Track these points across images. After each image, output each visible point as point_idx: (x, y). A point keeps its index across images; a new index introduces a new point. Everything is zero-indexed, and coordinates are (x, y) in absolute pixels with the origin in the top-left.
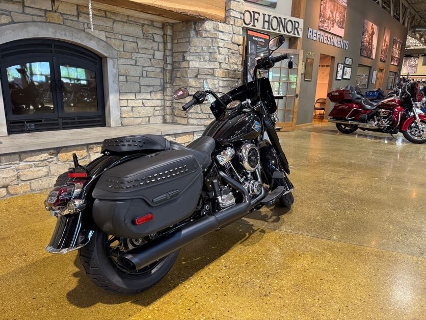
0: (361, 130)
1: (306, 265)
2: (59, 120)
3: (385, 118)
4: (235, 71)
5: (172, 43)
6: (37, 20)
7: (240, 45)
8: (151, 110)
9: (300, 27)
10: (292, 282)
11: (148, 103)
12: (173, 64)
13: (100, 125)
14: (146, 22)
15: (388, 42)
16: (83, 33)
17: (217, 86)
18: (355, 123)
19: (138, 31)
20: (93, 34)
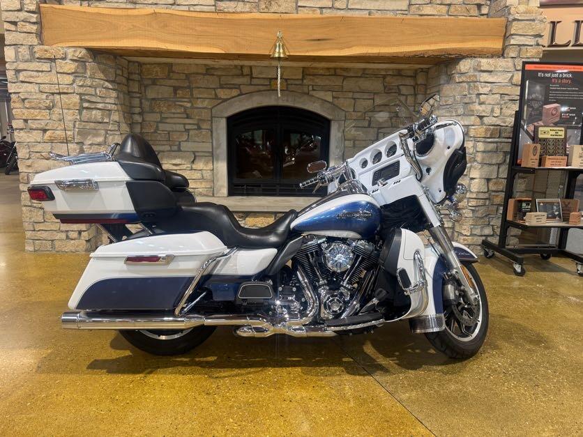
2: (277, 186)
5: (425, 94)
6: (262, 89)
14: (391, 73)
16: (306, 97)
19: (377, 85)
20: (317, 96)
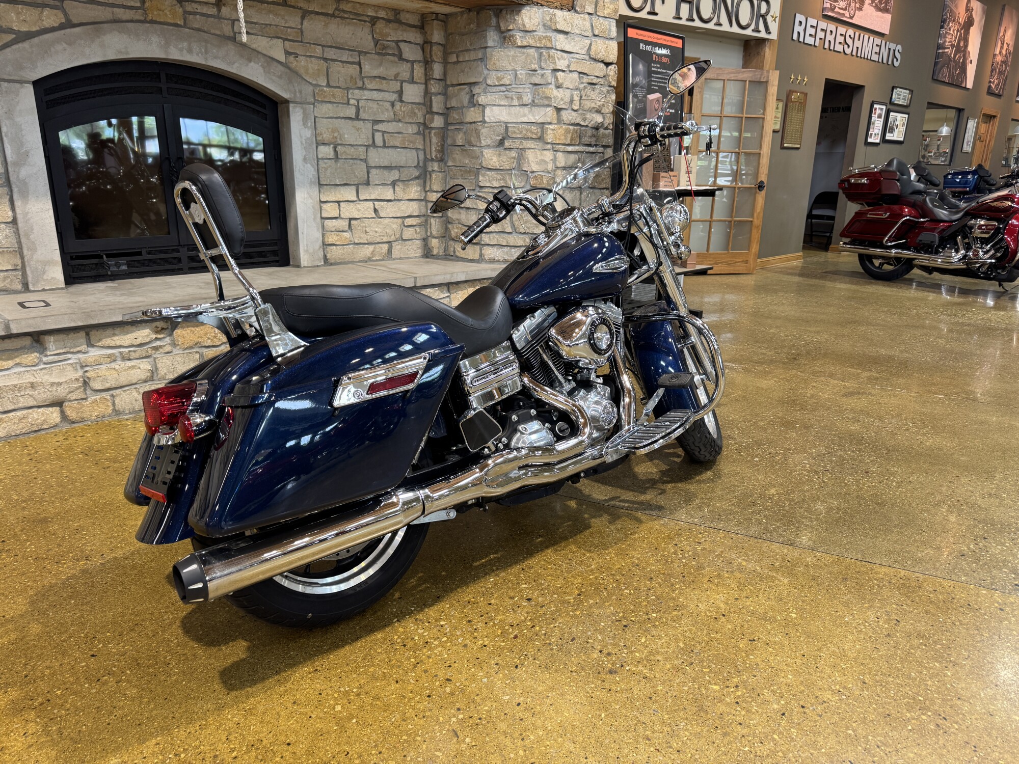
0: (924, 273)
1: (722, 605)
2: (181, 249)
3: (984, 241)
4: (597, 128)
5: (445, 62)
6: (124, 18)
7: (611, 64)
8: (395, 225)
9: (771, 13)
10: (681, 645)
11: (388, 210)
12: (446, 114)
13: (277, 262)
14: (382, 14)
15: (1012, 43)
16: (231, 46)
17: (550, 166)
18: (907, 254)
19: (361, 36)
20: (254, 46)
